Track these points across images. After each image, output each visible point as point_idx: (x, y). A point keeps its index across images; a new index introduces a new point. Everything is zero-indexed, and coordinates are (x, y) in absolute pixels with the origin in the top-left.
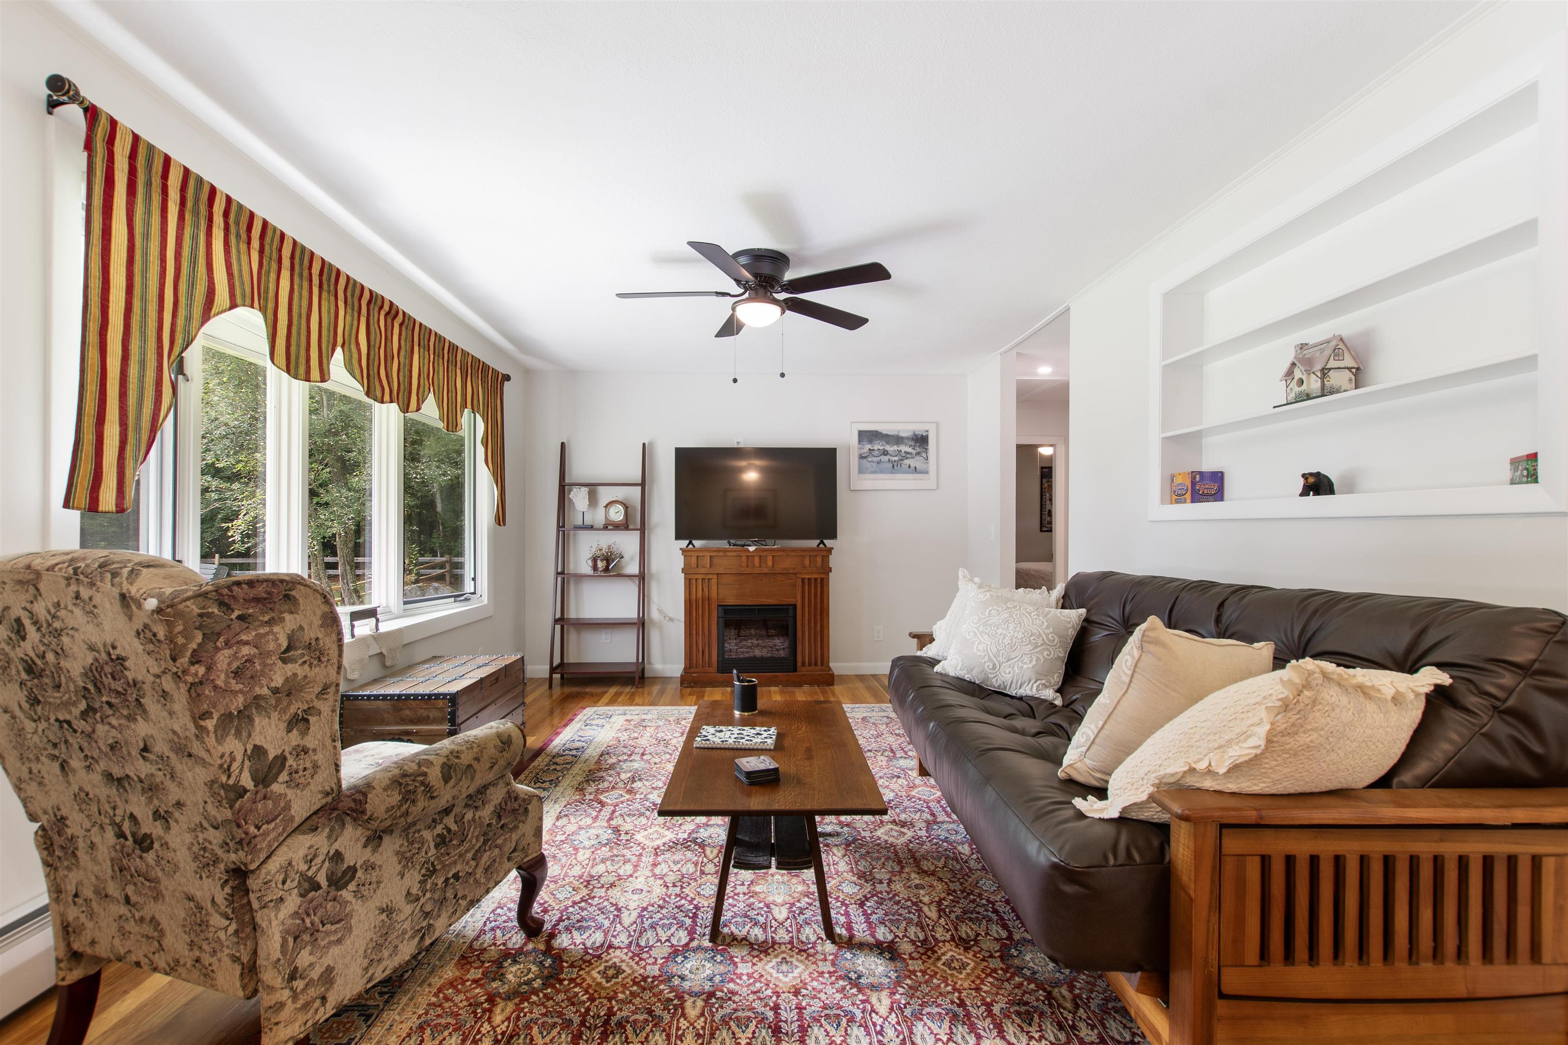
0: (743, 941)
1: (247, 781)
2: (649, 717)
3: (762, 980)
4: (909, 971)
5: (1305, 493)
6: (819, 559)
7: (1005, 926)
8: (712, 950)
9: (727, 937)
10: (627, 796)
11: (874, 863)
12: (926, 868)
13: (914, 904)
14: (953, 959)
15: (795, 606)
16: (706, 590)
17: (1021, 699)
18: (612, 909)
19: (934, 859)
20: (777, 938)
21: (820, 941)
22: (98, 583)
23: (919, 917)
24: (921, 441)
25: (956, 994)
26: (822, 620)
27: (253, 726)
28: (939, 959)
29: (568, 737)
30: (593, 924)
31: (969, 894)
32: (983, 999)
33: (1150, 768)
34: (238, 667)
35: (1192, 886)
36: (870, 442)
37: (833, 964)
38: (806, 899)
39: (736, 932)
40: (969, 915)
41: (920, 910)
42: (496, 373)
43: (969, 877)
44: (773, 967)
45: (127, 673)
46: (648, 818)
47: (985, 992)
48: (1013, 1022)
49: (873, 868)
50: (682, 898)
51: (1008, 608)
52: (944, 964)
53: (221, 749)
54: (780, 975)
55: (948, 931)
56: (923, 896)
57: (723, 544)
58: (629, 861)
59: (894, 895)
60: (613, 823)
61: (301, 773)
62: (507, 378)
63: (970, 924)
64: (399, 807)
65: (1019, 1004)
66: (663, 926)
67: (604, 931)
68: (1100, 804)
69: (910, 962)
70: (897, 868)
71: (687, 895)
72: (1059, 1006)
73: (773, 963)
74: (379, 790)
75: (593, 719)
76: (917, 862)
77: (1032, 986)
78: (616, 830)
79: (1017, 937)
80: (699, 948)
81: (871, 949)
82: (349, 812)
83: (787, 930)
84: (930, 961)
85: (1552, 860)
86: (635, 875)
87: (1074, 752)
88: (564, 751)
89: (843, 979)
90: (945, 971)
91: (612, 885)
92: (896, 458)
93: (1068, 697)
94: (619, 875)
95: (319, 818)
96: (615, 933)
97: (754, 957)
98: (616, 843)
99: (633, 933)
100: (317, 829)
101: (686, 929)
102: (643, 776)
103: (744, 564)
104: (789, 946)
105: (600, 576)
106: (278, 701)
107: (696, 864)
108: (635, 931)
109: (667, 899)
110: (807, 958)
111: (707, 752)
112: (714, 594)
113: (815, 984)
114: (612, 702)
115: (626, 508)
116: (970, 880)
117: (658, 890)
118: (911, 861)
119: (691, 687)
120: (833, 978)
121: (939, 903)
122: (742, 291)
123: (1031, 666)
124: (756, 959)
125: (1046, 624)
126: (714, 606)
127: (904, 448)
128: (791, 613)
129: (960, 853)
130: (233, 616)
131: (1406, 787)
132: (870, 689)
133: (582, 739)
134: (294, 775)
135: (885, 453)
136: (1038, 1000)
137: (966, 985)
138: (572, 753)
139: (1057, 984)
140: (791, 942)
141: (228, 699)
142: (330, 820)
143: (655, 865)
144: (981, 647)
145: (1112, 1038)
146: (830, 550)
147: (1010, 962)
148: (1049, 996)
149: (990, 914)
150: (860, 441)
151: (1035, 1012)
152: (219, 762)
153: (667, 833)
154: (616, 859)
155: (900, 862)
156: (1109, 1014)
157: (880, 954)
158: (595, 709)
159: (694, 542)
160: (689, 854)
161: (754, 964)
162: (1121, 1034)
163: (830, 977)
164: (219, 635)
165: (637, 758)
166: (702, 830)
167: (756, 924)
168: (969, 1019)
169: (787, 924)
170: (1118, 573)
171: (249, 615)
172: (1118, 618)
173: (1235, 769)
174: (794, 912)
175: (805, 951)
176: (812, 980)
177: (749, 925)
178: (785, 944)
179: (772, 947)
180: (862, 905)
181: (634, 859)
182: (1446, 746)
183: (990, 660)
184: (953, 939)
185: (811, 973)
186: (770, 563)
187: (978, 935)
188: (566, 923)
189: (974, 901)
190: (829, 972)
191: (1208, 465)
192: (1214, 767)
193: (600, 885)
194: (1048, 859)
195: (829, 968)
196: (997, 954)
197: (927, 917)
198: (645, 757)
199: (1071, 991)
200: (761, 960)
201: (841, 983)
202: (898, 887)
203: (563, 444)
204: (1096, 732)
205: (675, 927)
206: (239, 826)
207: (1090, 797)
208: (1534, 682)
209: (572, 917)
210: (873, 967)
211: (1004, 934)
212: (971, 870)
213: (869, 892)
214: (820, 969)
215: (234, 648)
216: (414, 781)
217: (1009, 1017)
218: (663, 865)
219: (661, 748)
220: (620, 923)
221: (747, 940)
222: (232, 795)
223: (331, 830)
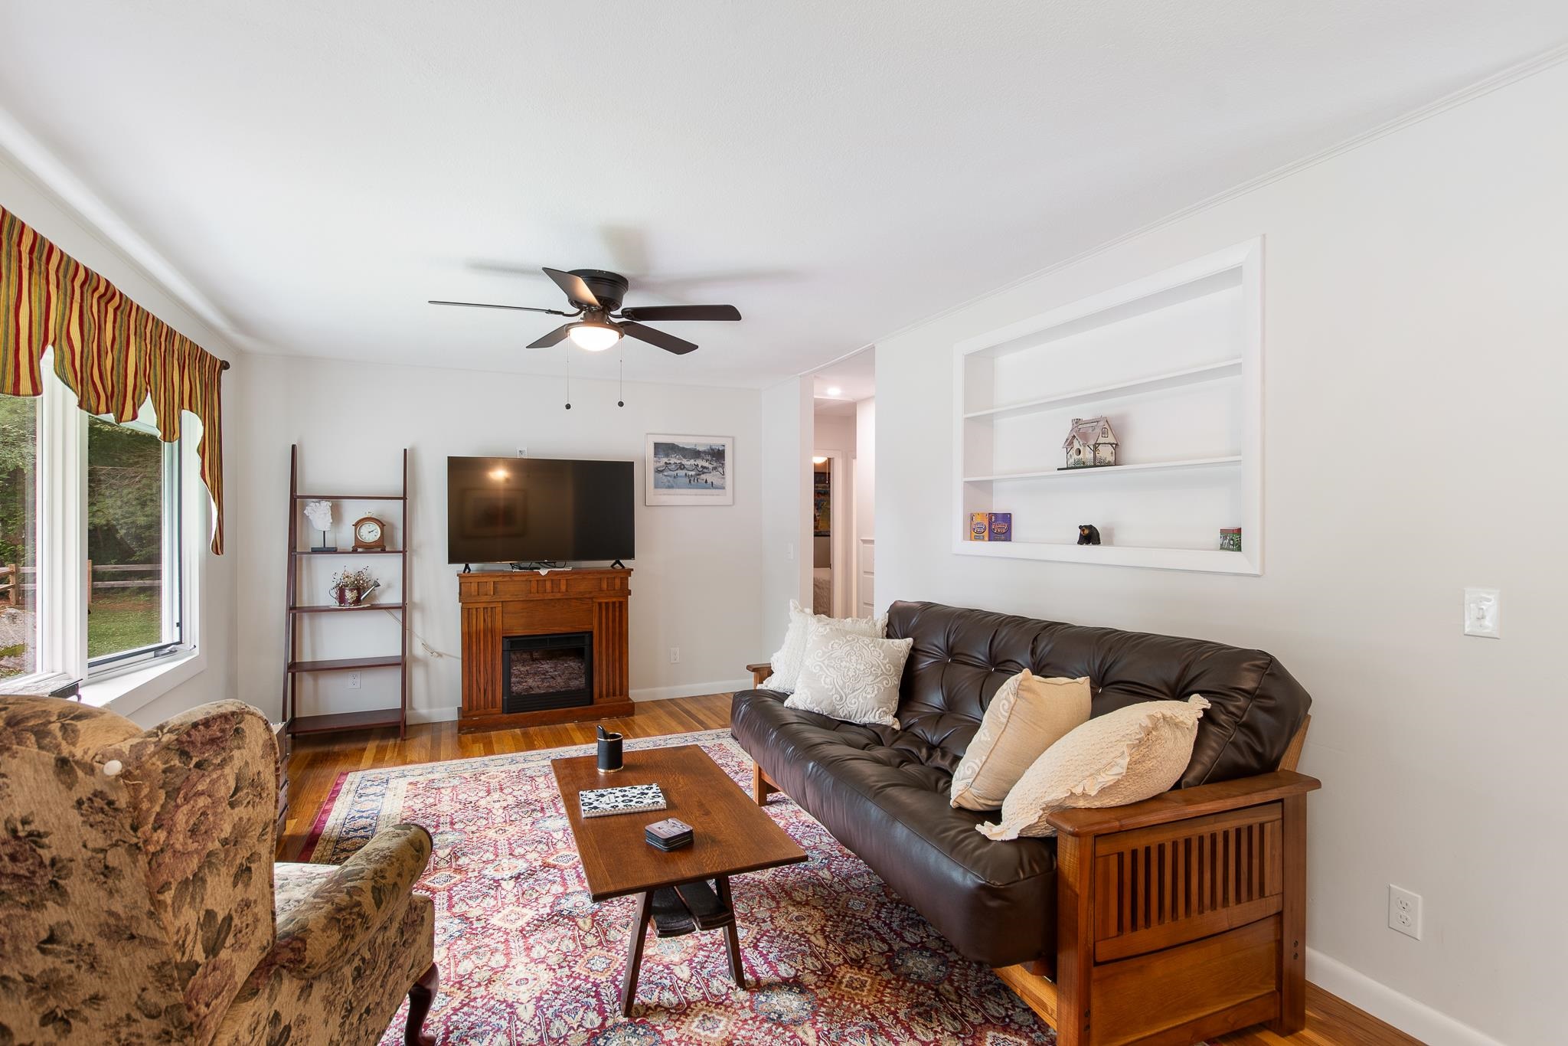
0: (658, 1008)
1: (199, 956)
2: (436, 776)
3: (693, 1041)
4: (820, 999)
5: (1080, 542)
6: (618, 582)
7: (884, 940)
8: (631, 1025)
9: (640, 1009)
10: (458, 877)
11: (751, 903)
12: (799, 899)
13: (802, 936)
14: (852, 980)
15: (591, 633)
16: (489, 620)
17: (864, 726)
18: (503, 1007)
19: (802, 888)
20: (689, 997)
21: (731, 991)
22: (15, 747)
23: (810, 947)
24: (718, 455)
25: (866, 1011)
26: (621, 647)
27: (205, 889)
28: (841, 982)
29: (343, 815)
30: (488, 1028)
31: (844, 917)
32: (889, 1009)
33: (1037, 795)
34: (195, 824)
35: (1078, 885)
36: (667, 456)
37: (752, 1010)
38: (702, 953)
39: (647, 1000)
40: (851, 936)
41: (808, 941)
42: (213, 359)
43: (839, 900)
44: (697, 1027)
45: (40, 851)
46: (496, 898)
47: (888, 1003)
48: (918, 1023)
49: (753, 909)
50: (575, 978)
51: (848, 641)
52: (846, 986)
53: (177, 923)
54: (708, 1032)
55: (839, 955)
56: (807, 927)
57: (504, 566)
58: (497, 950)
59: (781, 931)
60: (456, 910)
61: (244, 932)
62: (225, 365)
63: (855, 944)
64: (340, 947)
65: (917, 1006)
66: (568, 1012)
67: (505, 1032)
68: (996, 829)
69: (818, 991)
70: (774, 905)
71: (580, 974)
72: (948, 1000)
73: (696, 1023)
74: (317, 933)
75: (365, 787)
76: (789, 894)
77: (922, 988)
78: (464, 918)
79: (896, 948)
80: (616, 1027)
81: (780, 988)
82: (287, 964)
83: (697, 988)
84: (835, 986)
85: (1269, 824)
86: (511, 964)
87: (960, 783)
88: (347, 833)
89: (766, 1021)
90: (850, 992)
91: (490, 981)
92: (693, 473)
93: (906, 721)
94: (493, 969)
95: (257, 978)
96: (519, 1032)
97: (675, 1022)
98: (471, 934)
99: (539, 1028)
100: (258, 990)
101: (594, 1009)
102: (465, 850)
103: (534, 590)
104: (705, 1003)
105: (349, 610)
106: (227, 852)
107: (574, 940)
108: (539, 1024)
109: (559, 983)
110: (726, 1010)
111: (599, 821)
112: (499, 625)
113: (743, 1032)
114: (378, 761)
115: (382, 524)
116: (840, 903)
117: (546, 976)
118: (783, 894)
119: (471, 733)
120: (758, 1023)
121: (823, 930)
122: (578, 310)
123: (873, 695)
124: (678, 1023)
125: (882, 655)
126: (499, 638)
127: (701, 463)
128: (587, 641)
129: (823, 879)
130: (192, 766)
131: (1191, 786)
132: (671, 714)
133: (364, 814)
134: (238, 935)
135: (682, 467)
136: (930, 999)
137: (871, 1000)
138: (359, 834)
139: (940, 981)
140: (705, 998)
141: (185, 864)
142: (269, 978)
143: (529, 949)
144: (828, 680)
145: (993, 1016)
146: (629, 572)
147: (897, 971)
148: (938, 994)
149: (867, 931)
150: (656, 454)
151: (931, 1010)
152: (175, 939)
153: (525, 911)
154: (480, 951)
155: (774, 898)
156: (985, 997)
157: (790, 990)
158: (360, 774)
159: (470, 565)
160: (560, 929)
161: (678, 1029)
162: (998, 1012)
163: (754, 1022)
164: (179, 790)
165: (448, 828)
166: (563, 901)
167: (663, 988)
168: (884, 1030)
169: (694, 980)
170: (937, 605)
171: (205, 760)
172: (943, 648)
173: (1103, 791)
174: (695, 967)
175: (721, 1003)
176: (739, 1029)
177: (657, 991)
178: (700, 1001)
179: (689, 1007)
180: (756, 947)
181: (501, 947)
182: (1210, 753)
183: (837, 692)
184: (846, 962)
185: (735, 1023)
186: (563, 588)
187: (865, 953)
188: (456, 1033)
189: (850, 922)
190: (751, 1019)
191: (999, 508)
192: (1088, 791)
193: (475, 984)
194: (976, 882)
195: (749, 1014)
196: (886, 967)
197: (816, 946)
198: (456, 826)
199: (952, 985)
200: (683, 1022)
201: (766, 1025)
202: (781, 922)
203: (294, 447)
204: (980, 766)
205: (582, 1010)
206: (190, 1008)
207: (987, 823)
208: (1256, 703)
209: (461, 1026)
210: (788, 1004)
211: (885, 948)
212: (838, 893)
213: (758, 933)
214: (742, 1018)
215: (192, 802)
216: (350, 914)
217: (913, 1019)
218: (538, 947)
219: (470, 813)
220: (518, 1019)
221: (661, 1007)
222: (185, 975)
223: (271, 990)
